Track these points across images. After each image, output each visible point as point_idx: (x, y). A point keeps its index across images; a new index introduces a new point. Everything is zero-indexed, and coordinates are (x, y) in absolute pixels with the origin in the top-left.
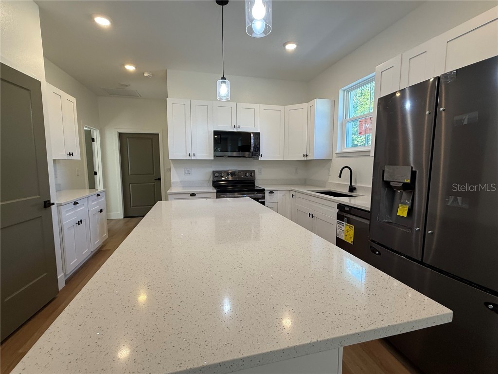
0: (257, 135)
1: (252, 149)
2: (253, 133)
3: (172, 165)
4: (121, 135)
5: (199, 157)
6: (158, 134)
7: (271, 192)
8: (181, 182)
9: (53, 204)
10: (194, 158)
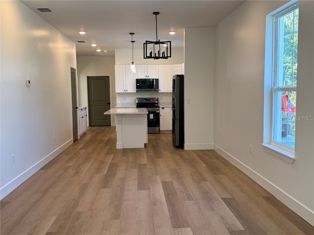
0: (157, 80)
1: (154, 87)
2: (155, 79)
3: (117, 95)
4: (88, 77)
5: (129, 91)
6: (109, 76)
7: (163, 108)
8: (121, 103)
9: (78, 108)
10: (127, 92)
